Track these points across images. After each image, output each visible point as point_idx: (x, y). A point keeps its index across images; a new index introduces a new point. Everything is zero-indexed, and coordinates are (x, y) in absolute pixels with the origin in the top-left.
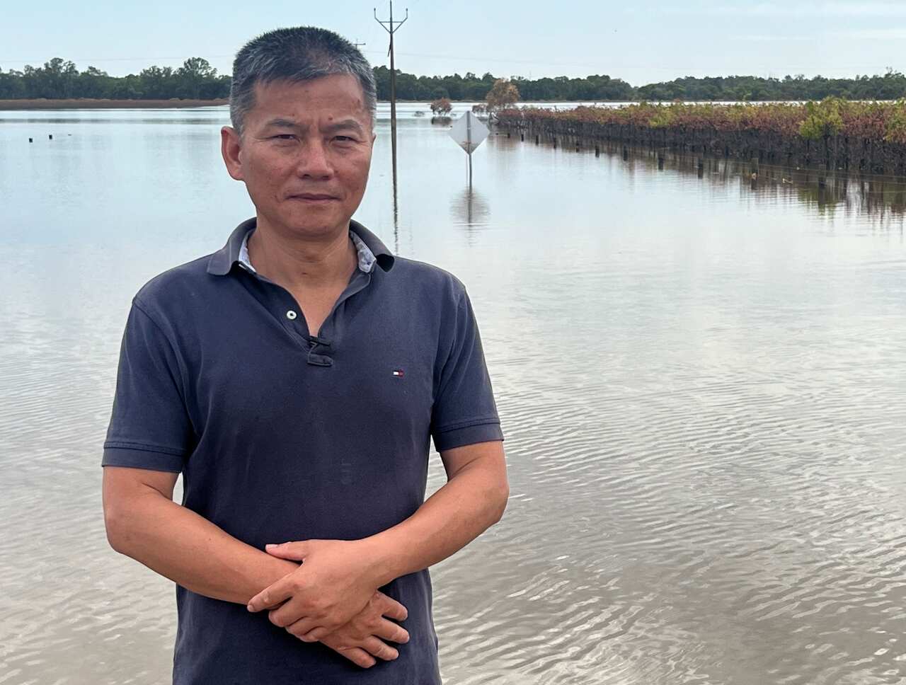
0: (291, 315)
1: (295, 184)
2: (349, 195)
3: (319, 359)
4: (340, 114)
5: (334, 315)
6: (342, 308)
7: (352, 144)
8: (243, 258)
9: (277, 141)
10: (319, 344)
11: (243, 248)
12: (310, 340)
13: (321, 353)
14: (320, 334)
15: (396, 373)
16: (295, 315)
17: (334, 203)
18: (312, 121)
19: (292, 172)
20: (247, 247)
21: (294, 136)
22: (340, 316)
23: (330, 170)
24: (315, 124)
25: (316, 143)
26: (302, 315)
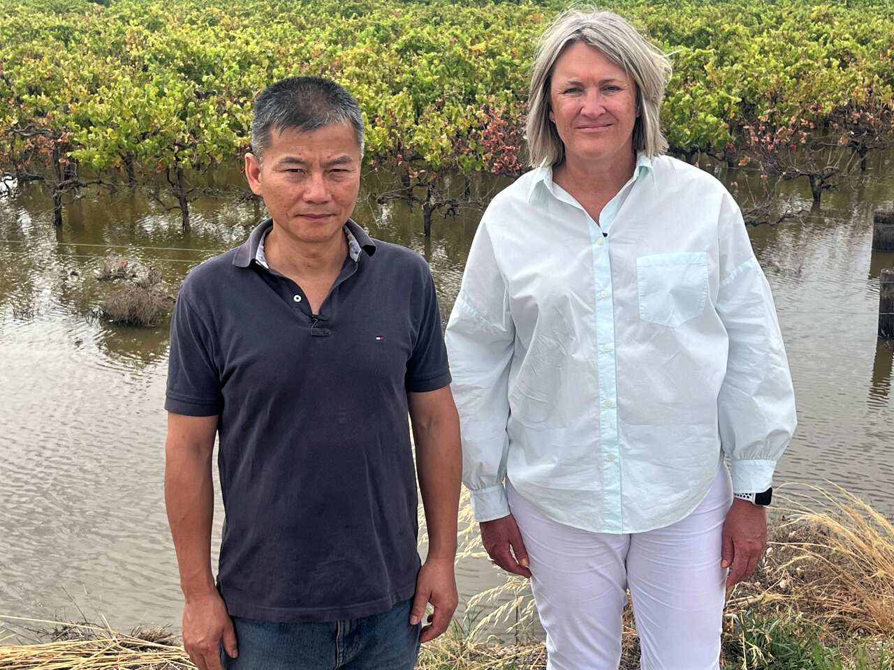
0: (297, 299)
1: (303, 207)
2: (343, 211)
3: (319, 331)
4: (336, 153)
5: (330, 297)
6: (337, 291)
7: (344, 174)
8: (259, 257)
9: (288, 174)
10: (319, 320)
11: (261, 246)
12: (312, 318)
13: (321, 327)
14: (320, 312)
15: (378, 338)
16: (300, 298)
17: (332, 218)
18: (315, 159)
19: (300, 197)
20: (264, 245)
21: (301, 170)
22: (336, 297)
23: (329, 197)
24: (317, 162)
25: (317, 176)
26: (306, 299)
